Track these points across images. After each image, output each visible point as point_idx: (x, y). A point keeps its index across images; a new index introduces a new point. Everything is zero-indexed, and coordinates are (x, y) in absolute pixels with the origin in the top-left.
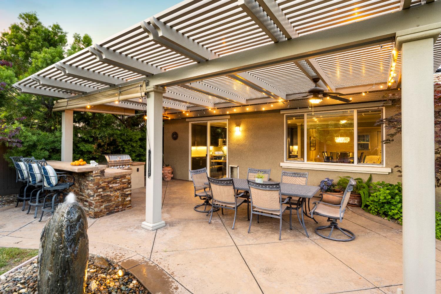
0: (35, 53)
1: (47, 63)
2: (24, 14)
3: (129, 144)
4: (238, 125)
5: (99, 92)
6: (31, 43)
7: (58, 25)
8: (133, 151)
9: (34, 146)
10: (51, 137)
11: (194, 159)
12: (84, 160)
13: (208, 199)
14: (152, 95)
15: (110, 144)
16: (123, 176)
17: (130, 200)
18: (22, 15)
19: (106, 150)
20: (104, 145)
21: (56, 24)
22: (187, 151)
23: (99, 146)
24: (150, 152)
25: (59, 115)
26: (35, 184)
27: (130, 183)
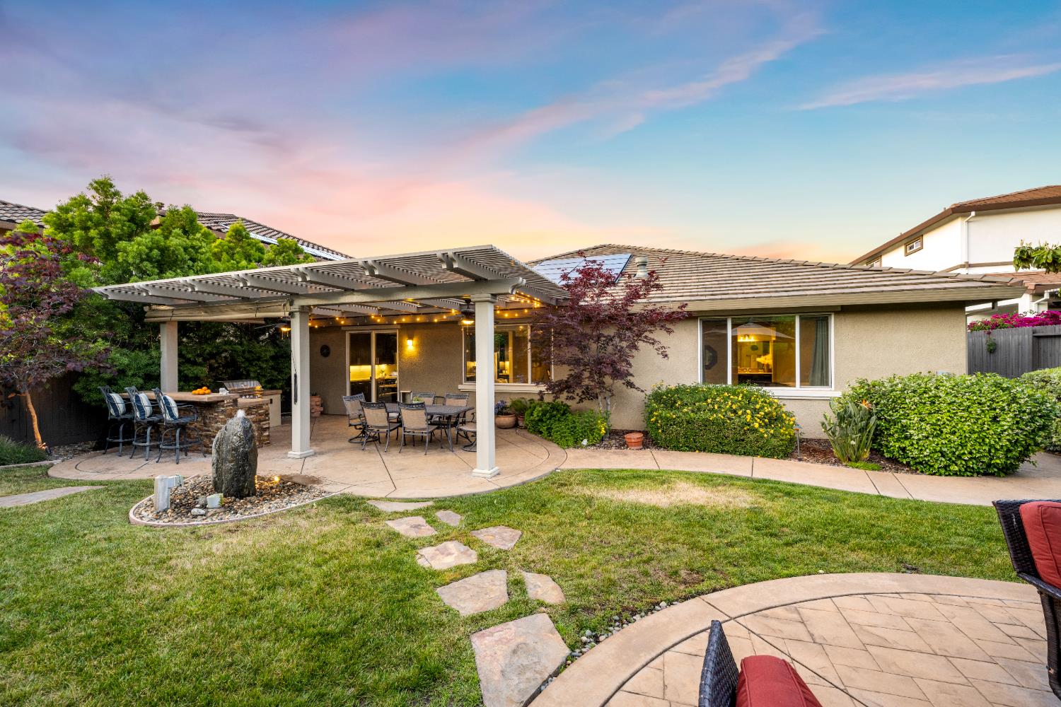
0: (123, 243)
1: (141, 257)
2: (96, 182)
3: (256, 364)
4: (411, 338)
5: (227, 304)
6: (114, 228)
7: (143, 193)
8: (262, 375)
9: (122, 372)
10: (143, 358)
11: (353, 384)
12: (208, 388)
13: (365, 428)
14: (297, 315)
15: (226, 366)
16: (259, 406)
17: (268, 436)
18: (93, 183)
19: (221, 375)
20: (218, 368)
21: (140, 192)
22: (344, 373)
23: (212, 369)
24: (295, 376)
25: (156, 328)
26: (144, 419)
27: (267, 415)
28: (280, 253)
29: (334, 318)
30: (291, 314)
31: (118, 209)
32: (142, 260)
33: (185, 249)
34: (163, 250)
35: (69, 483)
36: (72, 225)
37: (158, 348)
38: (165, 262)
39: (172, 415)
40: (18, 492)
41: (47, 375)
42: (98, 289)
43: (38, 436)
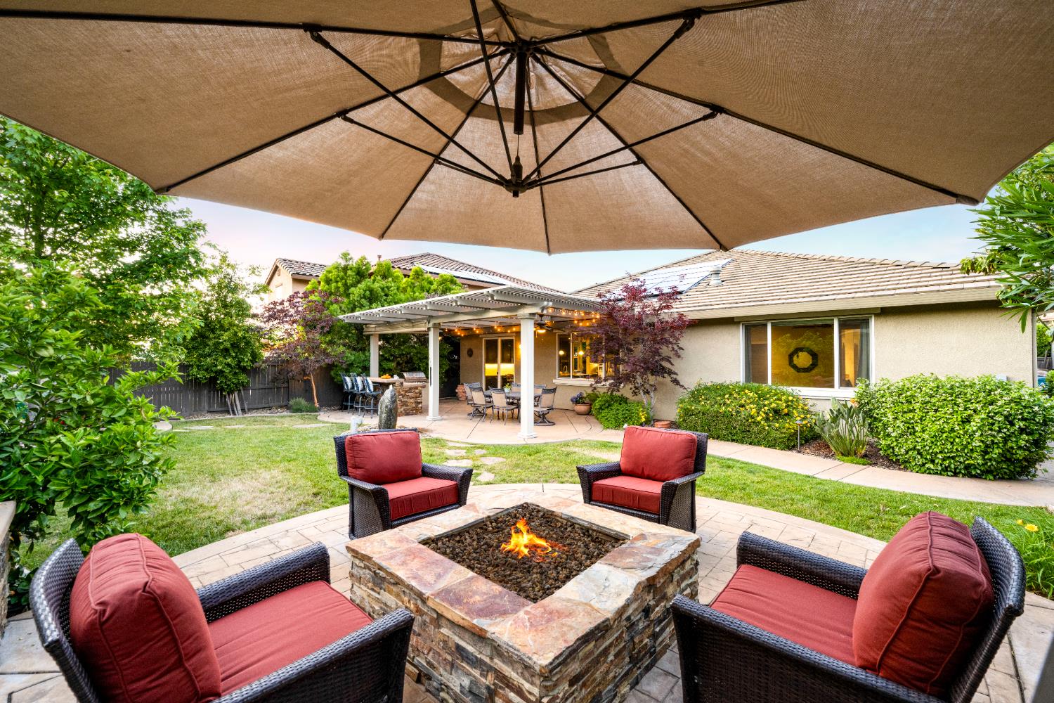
0: (353, 289)
2: (343, 253)
6: (349, 280)
8: (420, 370)
9: (351, 364)
10: (362, 357)
11: (487, 377)
12: (388, 375)
14: (432, 329)
15: (407, 362)
17: (421, 407)
18: (341, 254)
20: (401, 363)
22: (480, 369)
23: (398, 364)
24: (431, 369)
25: (368, 337)
26: (358, 393)
27: (421, 394)
28: (441, 284)
29: (472, 329)
30: (429, 329)
31: (351, 269)
32: (361, 298)
33: (383, 289)
34: (371, 291)
35: (323, 422)
36: (331, 280)
37: (369, 351)
38: (372, 298)
39: (370, 390)
40: (304, 423)
41: (318, 365)
42: (341, 317)
43: (316, 399)
